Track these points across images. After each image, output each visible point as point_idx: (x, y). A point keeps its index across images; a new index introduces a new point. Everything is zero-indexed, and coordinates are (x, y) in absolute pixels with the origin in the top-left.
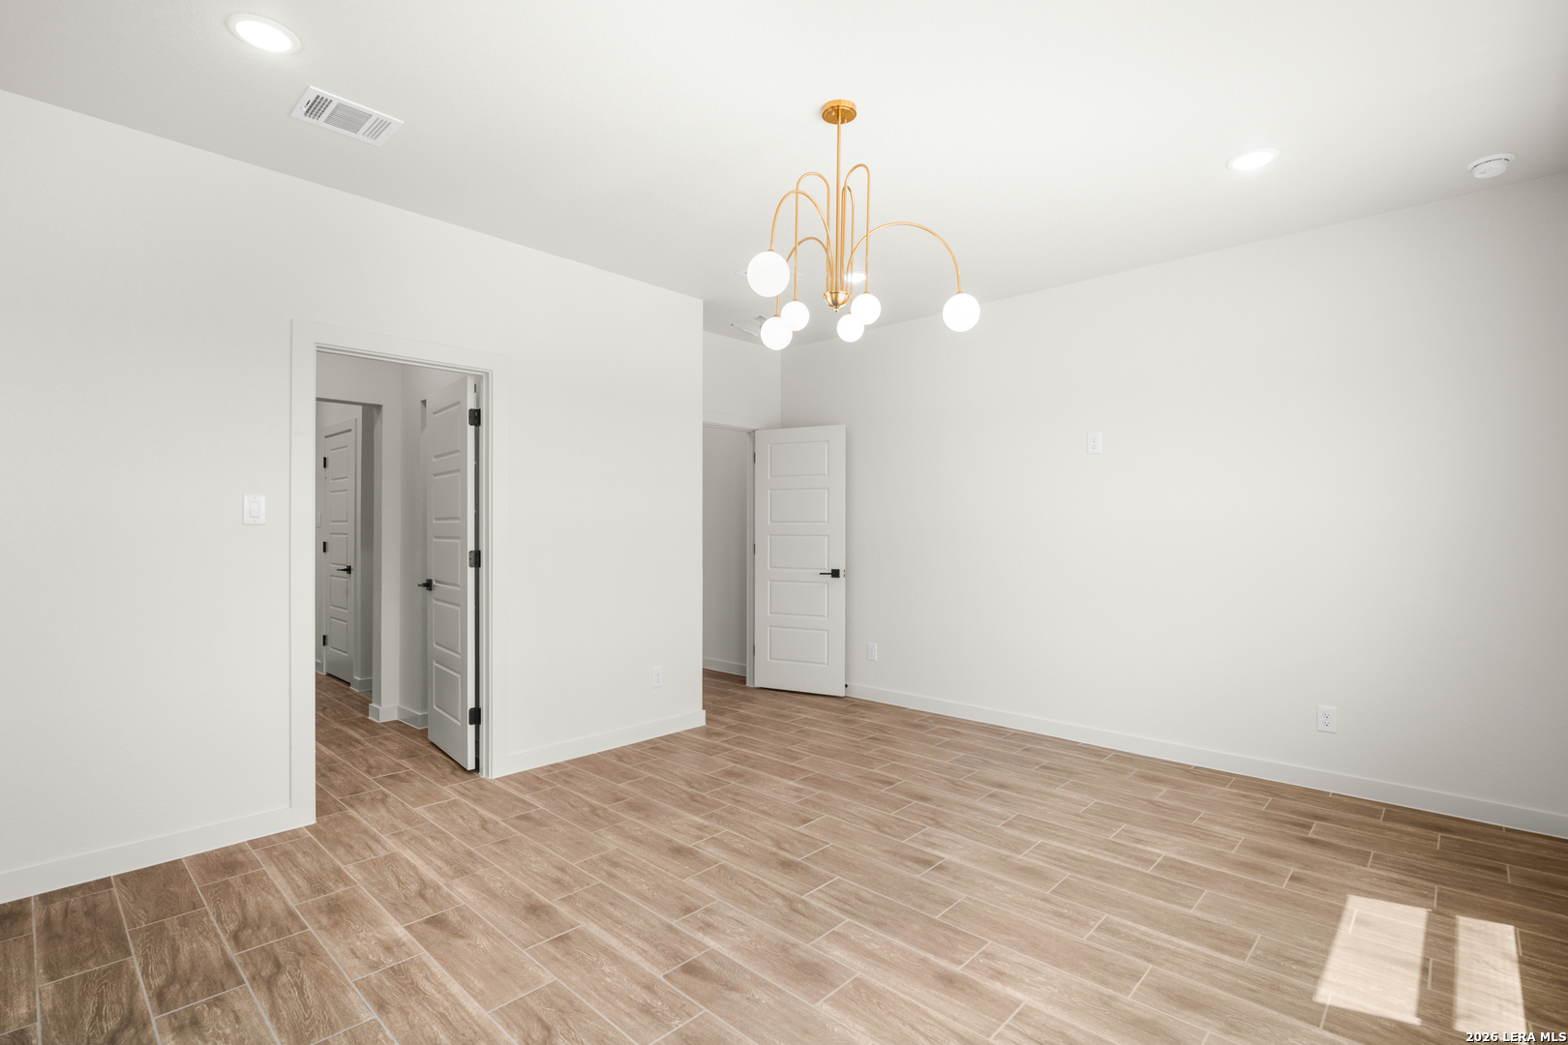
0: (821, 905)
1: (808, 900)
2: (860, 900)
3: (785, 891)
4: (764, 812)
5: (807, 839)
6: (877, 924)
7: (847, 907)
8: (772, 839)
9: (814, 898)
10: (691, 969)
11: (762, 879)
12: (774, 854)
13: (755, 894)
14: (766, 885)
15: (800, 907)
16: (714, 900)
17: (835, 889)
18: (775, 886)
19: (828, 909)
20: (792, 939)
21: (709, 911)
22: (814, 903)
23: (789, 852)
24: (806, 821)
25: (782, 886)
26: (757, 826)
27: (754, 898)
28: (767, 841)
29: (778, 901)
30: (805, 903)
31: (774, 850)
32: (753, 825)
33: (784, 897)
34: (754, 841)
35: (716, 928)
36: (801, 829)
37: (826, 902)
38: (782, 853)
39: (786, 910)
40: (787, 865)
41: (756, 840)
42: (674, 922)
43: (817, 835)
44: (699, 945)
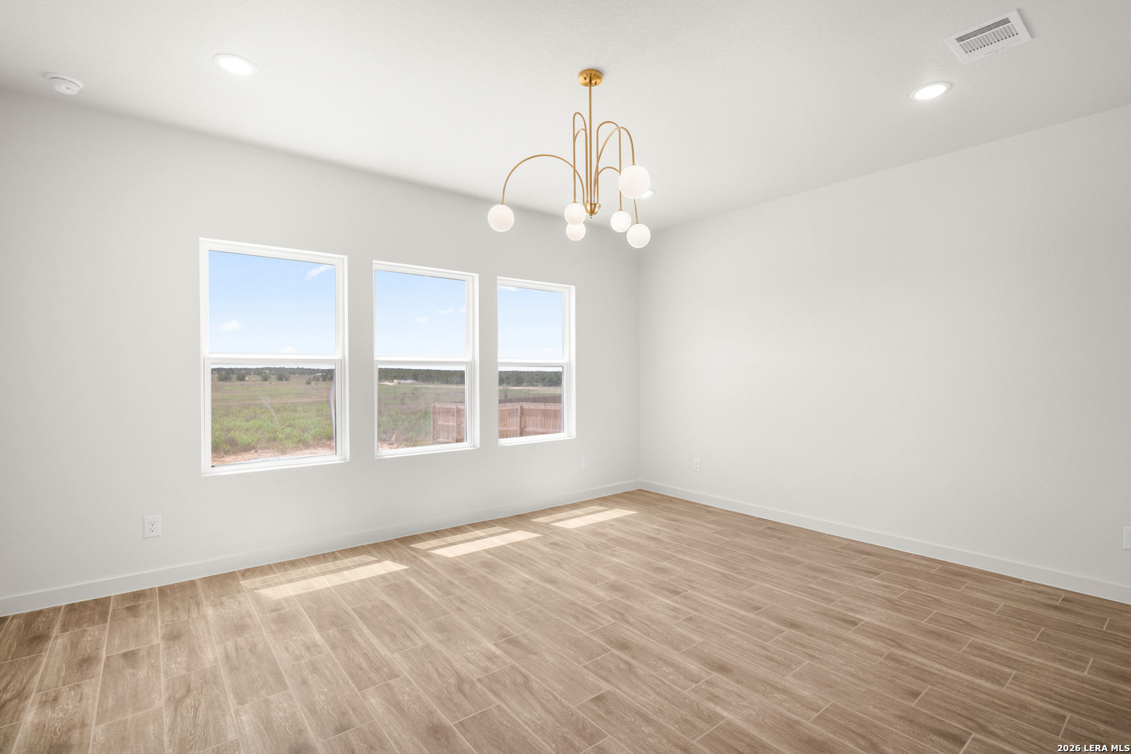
0: (603, 616)
1: (611, 620)
2: (577, 617)
3: (627, 626)
4: (648, 721)
5: (603, 673)
6: (573, 604)
7: (587, 613)
8: (636, 675)
9: (606, 620)
10: (677, 593)
11: (643, 636)
12: (634, 657)
13: (647, 625)
14: (640, 631)
15: (617, 616)
16: (675, 624)
17: (592, 625)
18: (634, 630)
19: (600, 613)
20: (624, 601)
21: (677, 618)
22: (608, 617)
23: (621, 659)
24: (599, 699)
25: (628, 630)
26: (653, 695)
27: (648, 623)
28: (641, 673)
29: (631, 620)
30: (614, 618)
31: (634, 662)
32: (658, 698)
33: (628, 622)
34: (654, 674)
35: (668, 609)
36: (605, 687)
37: (600, 617)
38: (628, 658)
39: (627, 614)
40: (624, 646)
41: (652, 676)
42: (696, 613)
43: (592, 678)
44: (676, 602)
